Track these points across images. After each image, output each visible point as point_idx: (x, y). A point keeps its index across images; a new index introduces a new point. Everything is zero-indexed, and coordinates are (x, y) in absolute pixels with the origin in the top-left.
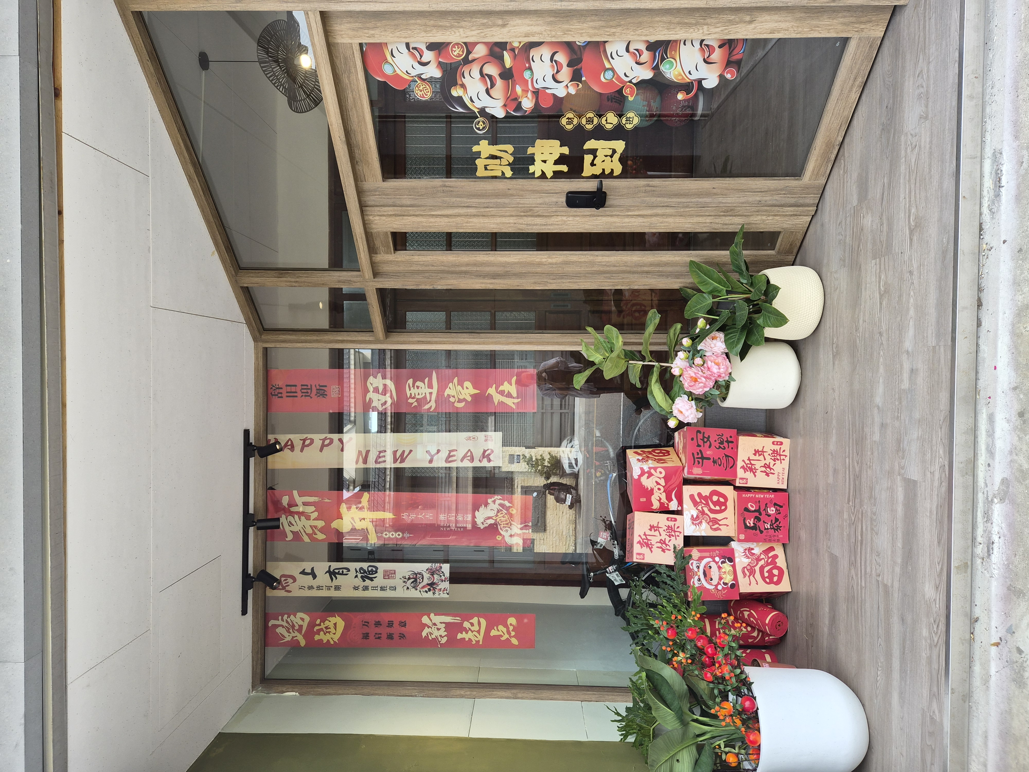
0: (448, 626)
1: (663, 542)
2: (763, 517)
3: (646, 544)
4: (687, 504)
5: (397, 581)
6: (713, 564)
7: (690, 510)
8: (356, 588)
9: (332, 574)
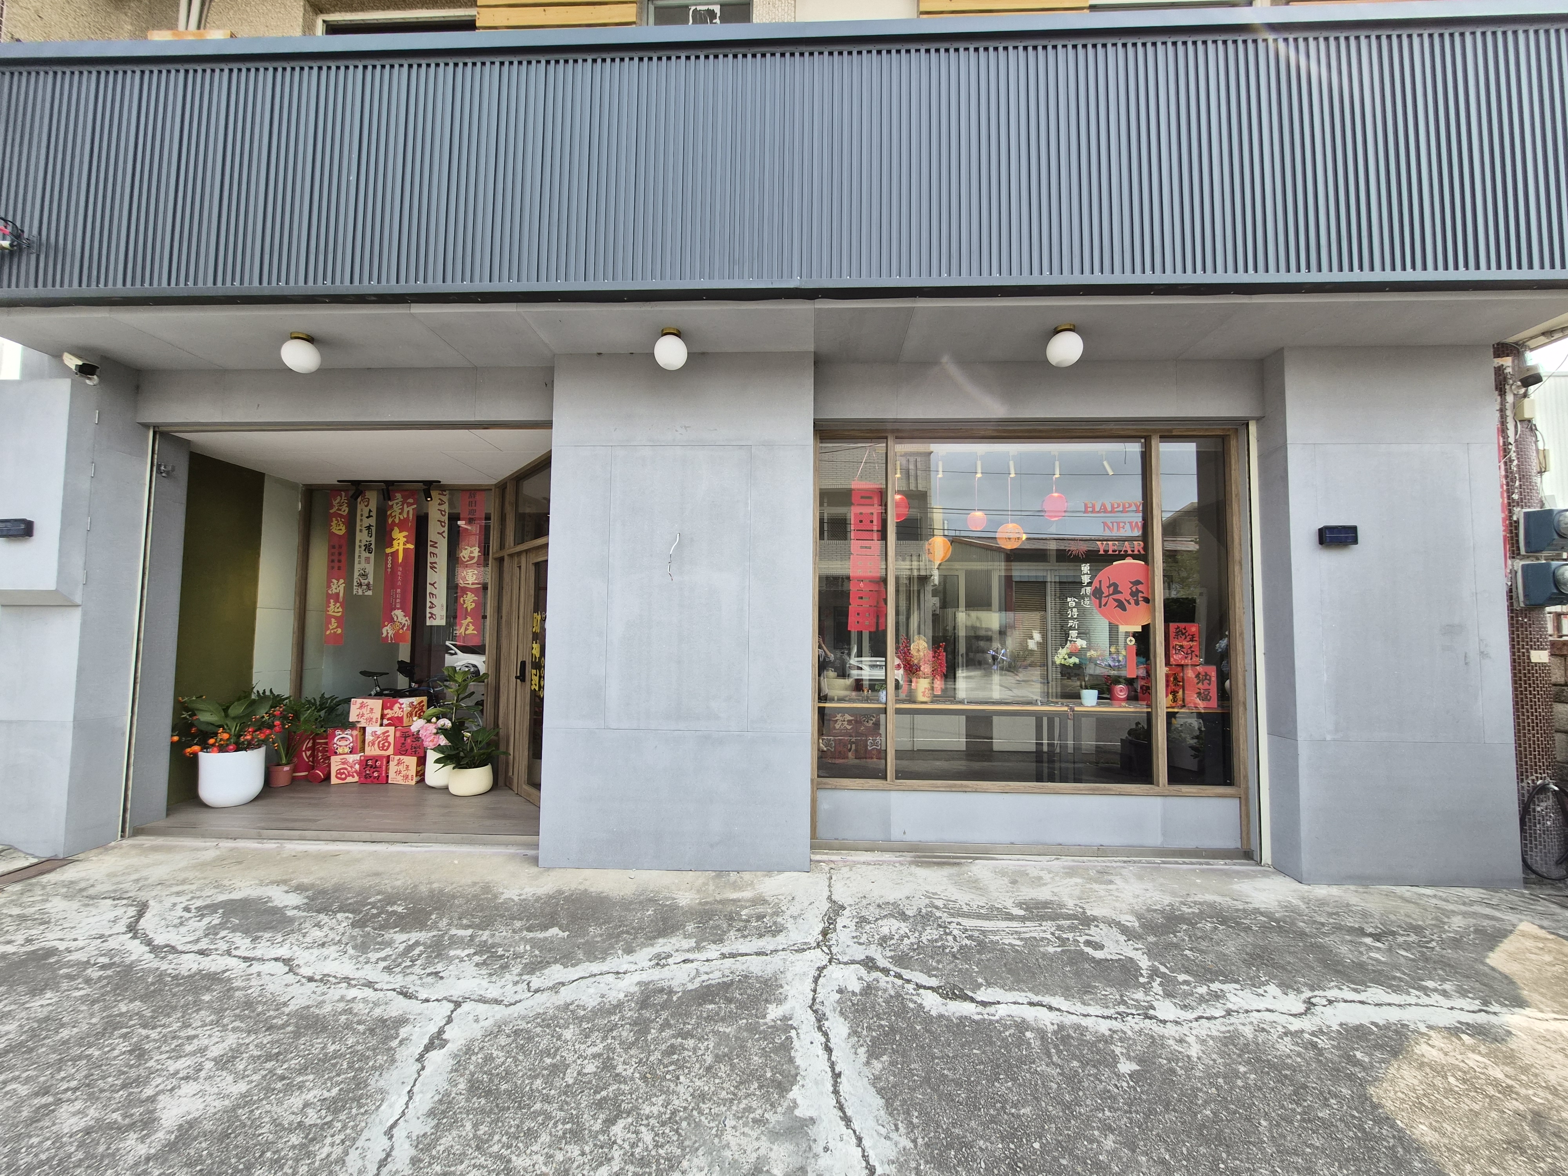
0: (338, 594)
1: (363, 715)
2: (372, 770)
3: (362, 706)
4: (384, 729)
5: (364, 565)
6: (348, 742)
7: (380, 730)
8: (360, 541)
9: (369, 528)
